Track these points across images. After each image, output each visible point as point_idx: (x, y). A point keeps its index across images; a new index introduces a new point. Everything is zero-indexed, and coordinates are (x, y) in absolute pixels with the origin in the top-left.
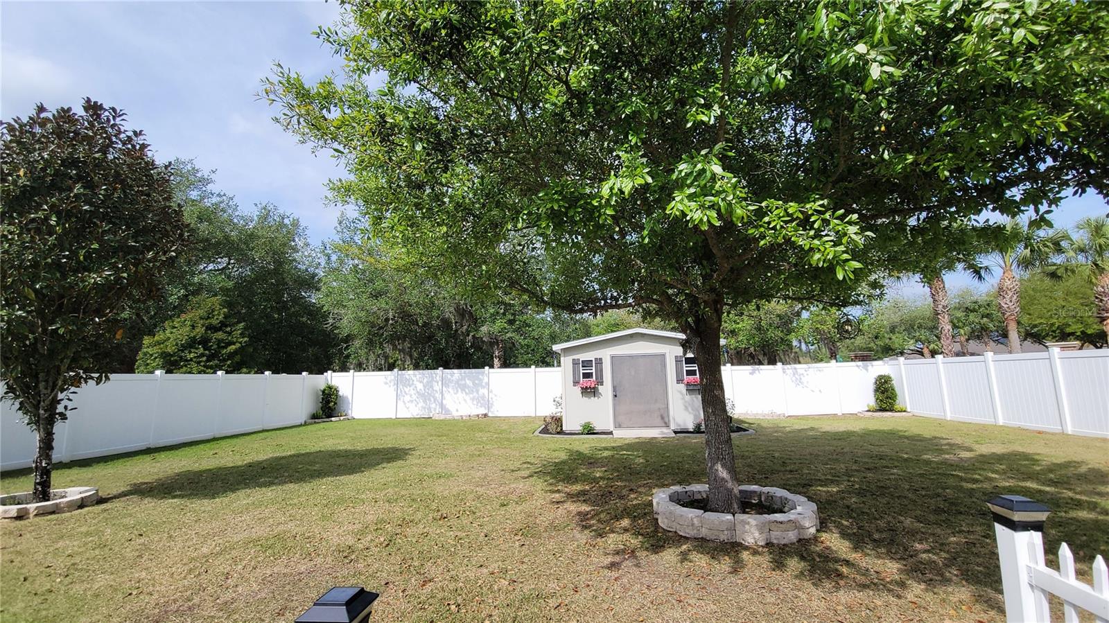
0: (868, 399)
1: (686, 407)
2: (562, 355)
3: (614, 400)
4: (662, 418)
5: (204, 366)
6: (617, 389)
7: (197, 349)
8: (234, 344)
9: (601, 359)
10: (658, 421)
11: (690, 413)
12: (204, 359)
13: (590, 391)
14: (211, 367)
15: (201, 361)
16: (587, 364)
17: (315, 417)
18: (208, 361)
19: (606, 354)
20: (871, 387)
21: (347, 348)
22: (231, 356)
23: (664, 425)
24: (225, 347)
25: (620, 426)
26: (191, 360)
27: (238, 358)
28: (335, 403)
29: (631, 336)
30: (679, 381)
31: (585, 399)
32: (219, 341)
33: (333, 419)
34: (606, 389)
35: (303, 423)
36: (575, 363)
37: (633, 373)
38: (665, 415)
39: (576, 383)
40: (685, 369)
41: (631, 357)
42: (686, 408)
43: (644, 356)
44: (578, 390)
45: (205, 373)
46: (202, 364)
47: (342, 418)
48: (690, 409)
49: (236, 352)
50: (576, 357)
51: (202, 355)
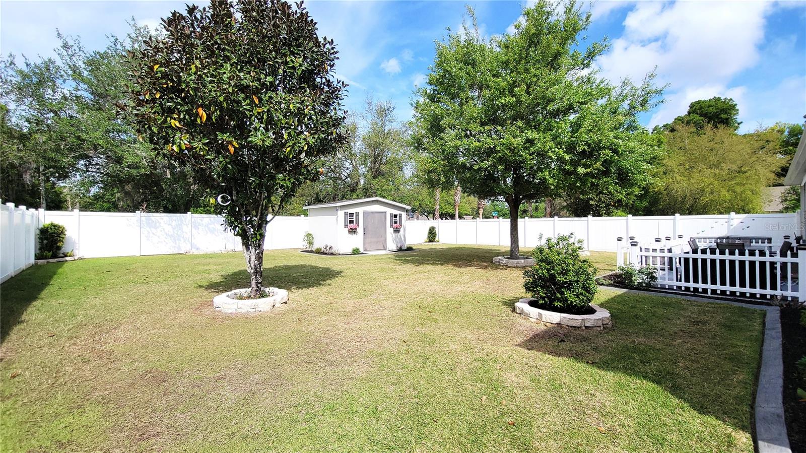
0: (425, 236)
1: (393, 239)
2: (339, 209)
3: (364, 236)
4: (384, 245)
6: (366, 230)
9: (358, 213)
10: (382, 246)
13: (353, 231)
16: (351, 215)
19: (360, 210)
20: (427, 231)
23: (384, 249)
25: (366, 250)
28: (63, 243)
29: (373, 201)
30: (391, 226)
31: (351, 235)
34: (360, 230)
36: (346, 214)
37: (373, 221)
39: (346, 226)
40: (394, 220)
41: (372, 212)
42: (395, 241)
43: (377, 212)
44: (347, 230)
50: (346, 211)
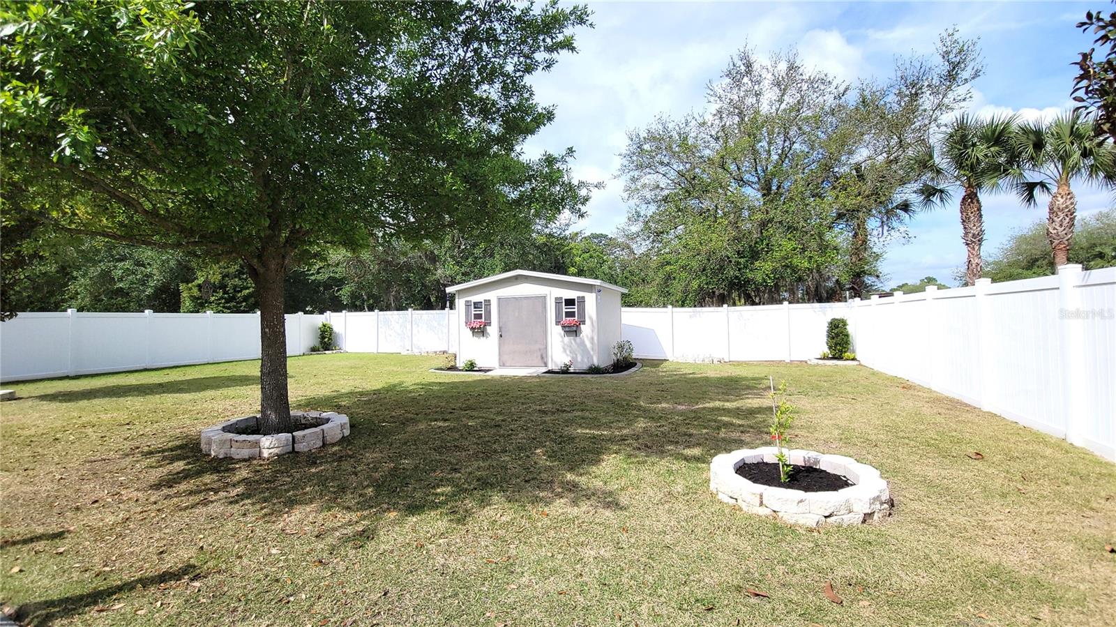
0: (821, 345)
1: (564, 348)
2: (457, 296)
3: (500, 340)
4: (542, 358)
5: (223, 307)
6: (503, 330)
7: (217, 293)
8: (248, 288)
9: (489, 301)
10: (538, 361)
11: (567, 355)
12: (223, 301)
13: (480, 331)
14: (229, 308)
15: (221, 303)
16: (478, 305)
17: (314, 350)
18: (227, 302)
19: (492, 296)
21: (338, 291)
22: (246, 299)
23: (543, 365)
24: (241, 291)
25: (502, 364)
26: (213, 302)
27: (252, 300)
28: (330, 339)
30: (558, 323)
31: (475, 338)
32: (235, 287)
33: (327, 352)
34: (493, 330)
35: (302, 354)
36: (468, 304)
37: (517, 314)
38: (544, 356)
39: (468, 323)
41: (517, 298)
42: (565, 350)
43: (526, 298)
44: (469, 329)
45: (223, 312)
46: (221, 305)
47: (334, 352)
48: (568, 352)
49: (250, 295)
50: (469, 299)
51: (222, 298)
